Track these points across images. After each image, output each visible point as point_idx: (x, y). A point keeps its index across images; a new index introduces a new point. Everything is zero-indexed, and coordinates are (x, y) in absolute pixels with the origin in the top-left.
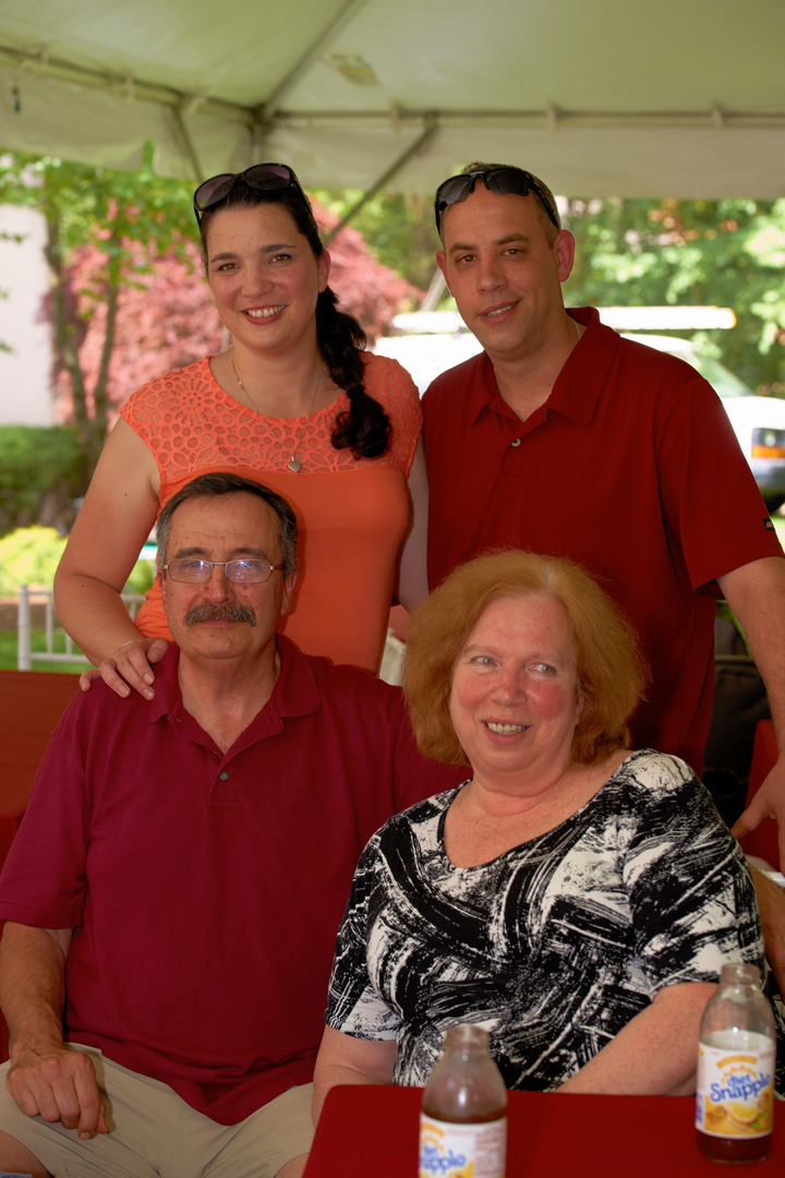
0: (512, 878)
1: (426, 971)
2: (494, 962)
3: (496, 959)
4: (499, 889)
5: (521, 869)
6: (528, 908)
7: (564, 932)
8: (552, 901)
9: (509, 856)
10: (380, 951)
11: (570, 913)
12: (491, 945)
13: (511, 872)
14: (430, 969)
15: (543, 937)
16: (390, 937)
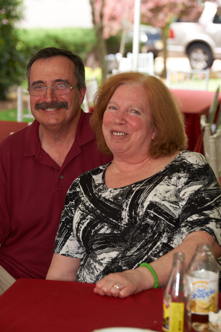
0: (133, 194)
1: (94, 229)
2: (121, 226)
3: (122, 225)
4: (127, 197)
5: (137, 190)
6: (139, 205)
7: (152, 215)
8: (148, 203)
9: (133, 186)
10: (77, 221)
11: (155, 208)
12: (122, 219)
13: (133, 191)
14: (96, 228)
15: (143, 217)
16: (81, 215)
